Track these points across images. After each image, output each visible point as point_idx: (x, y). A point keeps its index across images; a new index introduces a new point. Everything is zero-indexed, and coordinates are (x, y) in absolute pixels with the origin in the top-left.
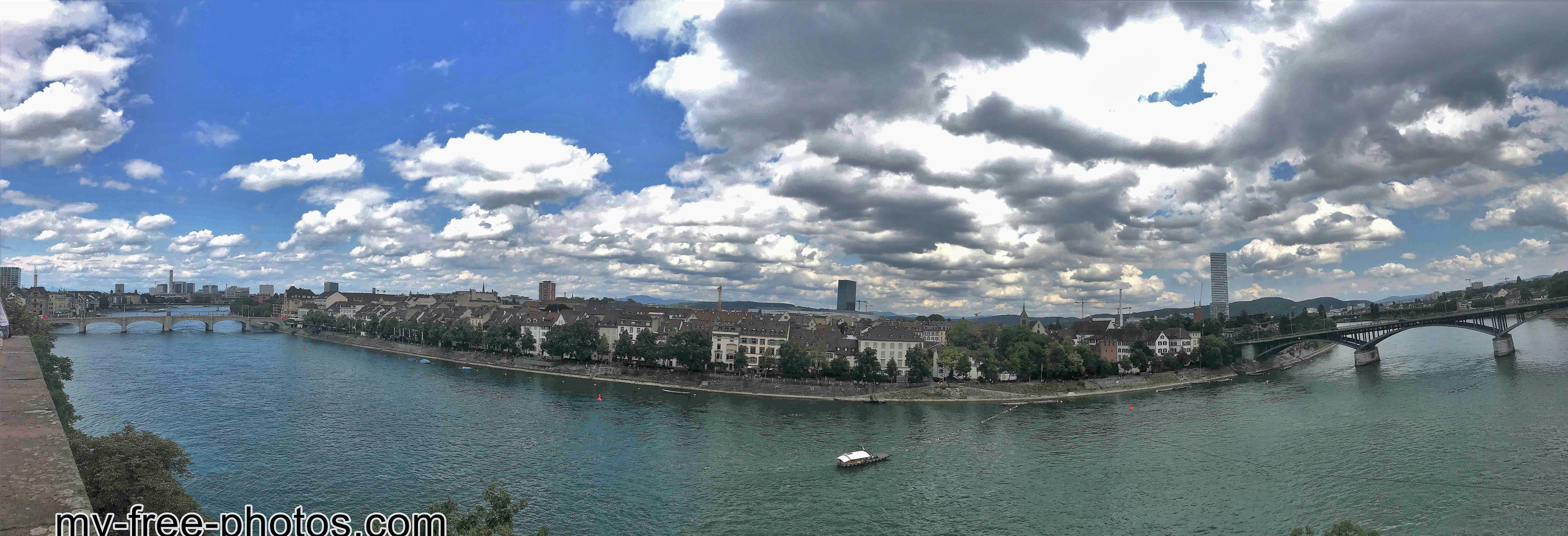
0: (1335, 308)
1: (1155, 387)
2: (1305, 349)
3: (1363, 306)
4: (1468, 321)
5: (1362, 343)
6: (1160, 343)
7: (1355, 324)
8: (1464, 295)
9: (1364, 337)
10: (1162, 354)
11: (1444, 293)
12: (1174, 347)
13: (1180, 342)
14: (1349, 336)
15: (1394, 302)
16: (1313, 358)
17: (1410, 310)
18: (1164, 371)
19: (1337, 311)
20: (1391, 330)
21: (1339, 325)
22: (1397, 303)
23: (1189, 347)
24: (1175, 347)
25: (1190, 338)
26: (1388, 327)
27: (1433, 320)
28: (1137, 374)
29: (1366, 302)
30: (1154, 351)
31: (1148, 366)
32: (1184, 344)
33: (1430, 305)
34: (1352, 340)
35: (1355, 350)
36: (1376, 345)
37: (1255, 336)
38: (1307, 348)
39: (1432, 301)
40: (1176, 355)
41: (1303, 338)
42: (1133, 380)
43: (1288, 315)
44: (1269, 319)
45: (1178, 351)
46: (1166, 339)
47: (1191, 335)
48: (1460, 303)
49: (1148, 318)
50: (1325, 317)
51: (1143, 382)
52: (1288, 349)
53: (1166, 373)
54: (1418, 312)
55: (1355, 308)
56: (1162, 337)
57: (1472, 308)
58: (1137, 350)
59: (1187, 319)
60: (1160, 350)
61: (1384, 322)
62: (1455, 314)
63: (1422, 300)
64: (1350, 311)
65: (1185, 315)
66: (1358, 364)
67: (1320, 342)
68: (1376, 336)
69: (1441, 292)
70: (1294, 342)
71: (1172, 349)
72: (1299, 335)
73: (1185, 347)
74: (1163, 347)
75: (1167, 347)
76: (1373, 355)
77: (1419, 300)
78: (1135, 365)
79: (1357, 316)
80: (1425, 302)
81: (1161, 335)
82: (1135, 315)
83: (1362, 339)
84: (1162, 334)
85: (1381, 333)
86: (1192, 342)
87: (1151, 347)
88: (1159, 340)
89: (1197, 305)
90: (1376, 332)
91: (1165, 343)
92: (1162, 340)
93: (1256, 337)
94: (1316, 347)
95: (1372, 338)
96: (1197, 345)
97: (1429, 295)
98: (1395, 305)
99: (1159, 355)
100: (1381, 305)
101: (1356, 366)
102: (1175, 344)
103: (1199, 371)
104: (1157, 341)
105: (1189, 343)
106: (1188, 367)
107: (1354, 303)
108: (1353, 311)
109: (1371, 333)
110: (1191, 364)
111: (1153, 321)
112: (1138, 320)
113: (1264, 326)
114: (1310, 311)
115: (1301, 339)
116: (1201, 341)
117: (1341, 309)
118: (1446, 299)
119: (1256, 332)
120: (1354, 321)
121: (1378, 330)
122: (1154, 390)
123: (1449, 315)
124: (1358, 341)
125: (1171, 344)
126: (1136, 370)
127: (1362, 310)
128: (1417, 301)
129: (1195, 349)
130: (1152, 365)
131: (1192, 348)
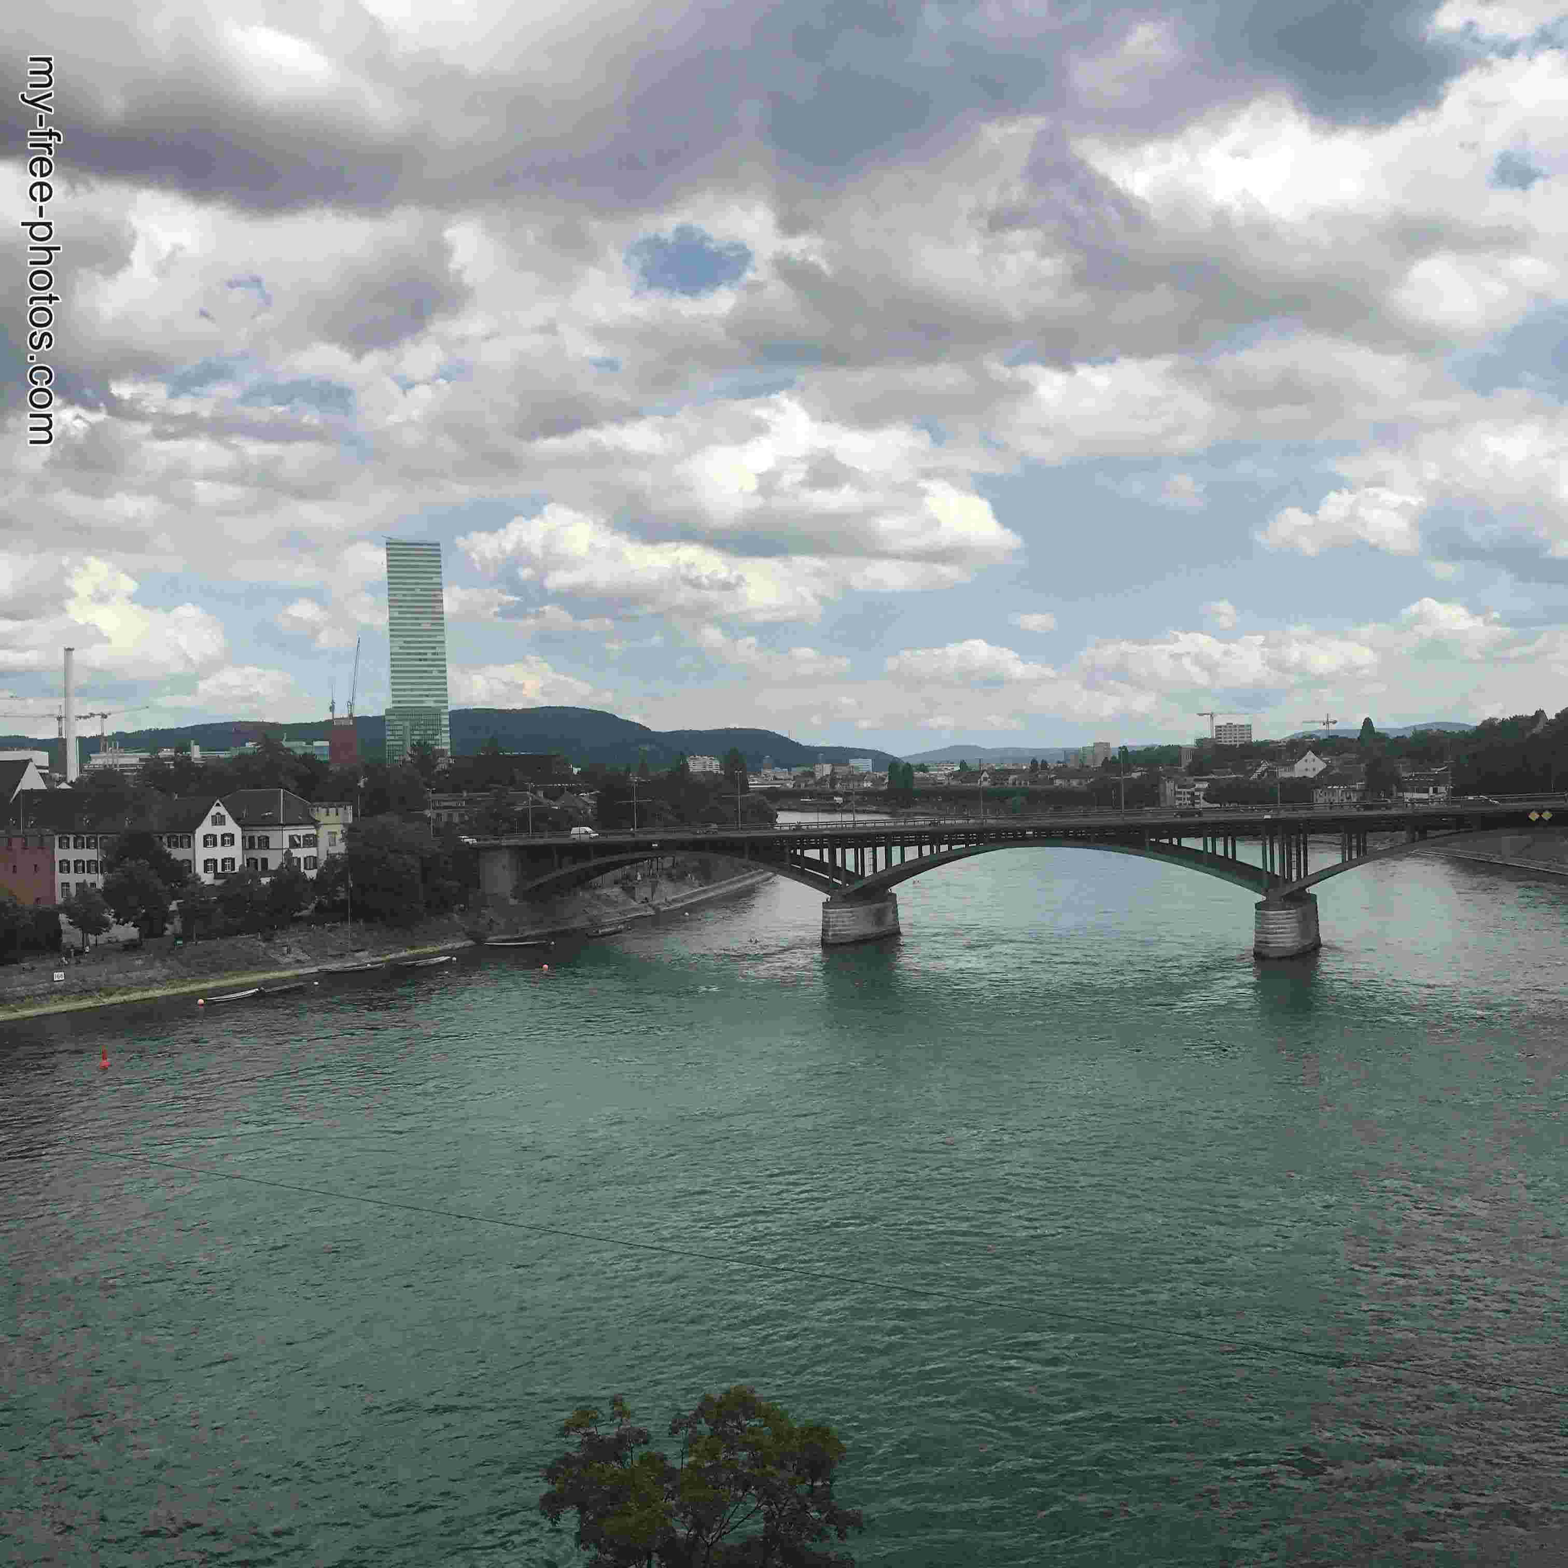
0: (778, 764)
1: (194, 987)
2: (670, 877)
3: (864, 765)
4: (1187, 843)
5: (851, 877)
6: (209, 840)
7: (837, 817)
8: (1186, 761)
9: (860, 862)
10: (217, 876)
11: (1124, 750)
12: (259, 854)
13: (281, 838)
14: (813, 854)
15: (963, 764)
16: (692, 908)
17: (1010, 794)
18: (229, 932)
19: (782, 773)
20: (944, 848)
21: (786, 819)
22: (973, 765)
23: (312, 851)
24: (263, 854)
25: (315, 824)
26: (935, 838)
27: (1077, 829)
28: (131, 947)
29: (878, 757)
30: (189, 864)
31: (167, 917)
32: (294, 844)
33: (1074, 783)
34: (818, 865)
35: (825, 897)
36: (894, 889)
37: (521, 824)
38: (677, 876)
39: (1081, 771)
40: (265, 881)
41: (667, 847)
42: (114, 966)
43: (628, 771)
44: (568, 777)
45: (273, 865)
46: (231, 827)
47: (320, 814)
48: (1170, 785)
49: (167, 752)
50: (745, 788)
51: (151, 974)
52: (618, 873)
53: (231, 941)
54: (1032, 797)
55: (839, 769)
56: (219, 820)
57: (1204, 804)
58: (129, 863)
59: (308, 759)
60: (210, 864)
61: (921, 822)
62: (1148, 816)
63: (1051, 765)
64: (823, 780)
65: (299, 747)
66: (830, 939)
67: (722, 861)
68: (896, 861)
69: (1115, 744)
70: (637, 855)
71: (252, 862)
72: (656, 836)
73: (297, 853)
74: (219, 853)
75: (236, 851)
76: (879, 917)
77: (1044, 764)
78: (122, 917)
79: (846, 795)
80: (1063, 771)
81: (214, 810)
82: (125, 741)
83: (850, 866)
84: (218, 809)
85: (912, 853)
86: (323, 835)
87: (178, 854)
88: (206, 827)
89: (342, 712)
90: (896, 851)
91: (228, 839)
92: (219, 831)
93: (523, 828)
94: (706, 875)
95: (881, 866)
96: (340, 848)
97: (1076, 753)
98: (966, 773)
99: (207, 878)
100: (923, 768)
101: (824, 944)
102: (265, 843)
103: (346, 932)
104: (200, 833)
105: (311, 841)
106: (309, 921)
107: (839, 756)
108: (833, 779)
109: (881, 851)
110: (319, 908)
111: (184, 764)
112: (131, 759)
113: (554, 795)
114: (699, 765)
115: (660, 848)
116: (351, 833)
117: (797, 771)
118: (1129, 770)
119: (525, 813)
120: (833, 809)
121: (903, 845)
122: (194, 996)
123: (1131, 820)
124: (839, 872)
125: (249, 844)
126: (127, 932)
127: (862, 778)
128: (1038, 766)
129: (332, 861)
130: (181, 910)
131: (323, 858)
